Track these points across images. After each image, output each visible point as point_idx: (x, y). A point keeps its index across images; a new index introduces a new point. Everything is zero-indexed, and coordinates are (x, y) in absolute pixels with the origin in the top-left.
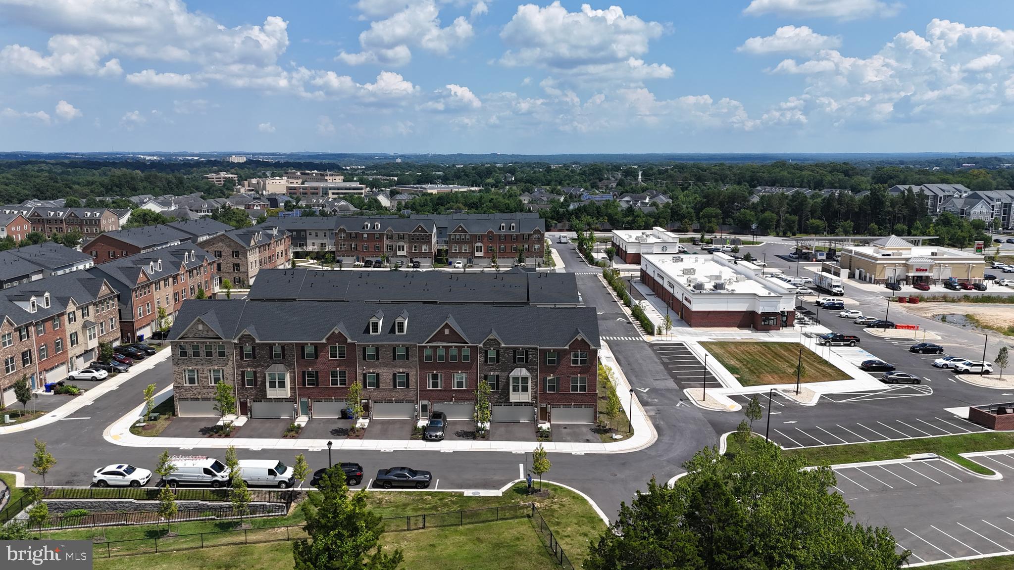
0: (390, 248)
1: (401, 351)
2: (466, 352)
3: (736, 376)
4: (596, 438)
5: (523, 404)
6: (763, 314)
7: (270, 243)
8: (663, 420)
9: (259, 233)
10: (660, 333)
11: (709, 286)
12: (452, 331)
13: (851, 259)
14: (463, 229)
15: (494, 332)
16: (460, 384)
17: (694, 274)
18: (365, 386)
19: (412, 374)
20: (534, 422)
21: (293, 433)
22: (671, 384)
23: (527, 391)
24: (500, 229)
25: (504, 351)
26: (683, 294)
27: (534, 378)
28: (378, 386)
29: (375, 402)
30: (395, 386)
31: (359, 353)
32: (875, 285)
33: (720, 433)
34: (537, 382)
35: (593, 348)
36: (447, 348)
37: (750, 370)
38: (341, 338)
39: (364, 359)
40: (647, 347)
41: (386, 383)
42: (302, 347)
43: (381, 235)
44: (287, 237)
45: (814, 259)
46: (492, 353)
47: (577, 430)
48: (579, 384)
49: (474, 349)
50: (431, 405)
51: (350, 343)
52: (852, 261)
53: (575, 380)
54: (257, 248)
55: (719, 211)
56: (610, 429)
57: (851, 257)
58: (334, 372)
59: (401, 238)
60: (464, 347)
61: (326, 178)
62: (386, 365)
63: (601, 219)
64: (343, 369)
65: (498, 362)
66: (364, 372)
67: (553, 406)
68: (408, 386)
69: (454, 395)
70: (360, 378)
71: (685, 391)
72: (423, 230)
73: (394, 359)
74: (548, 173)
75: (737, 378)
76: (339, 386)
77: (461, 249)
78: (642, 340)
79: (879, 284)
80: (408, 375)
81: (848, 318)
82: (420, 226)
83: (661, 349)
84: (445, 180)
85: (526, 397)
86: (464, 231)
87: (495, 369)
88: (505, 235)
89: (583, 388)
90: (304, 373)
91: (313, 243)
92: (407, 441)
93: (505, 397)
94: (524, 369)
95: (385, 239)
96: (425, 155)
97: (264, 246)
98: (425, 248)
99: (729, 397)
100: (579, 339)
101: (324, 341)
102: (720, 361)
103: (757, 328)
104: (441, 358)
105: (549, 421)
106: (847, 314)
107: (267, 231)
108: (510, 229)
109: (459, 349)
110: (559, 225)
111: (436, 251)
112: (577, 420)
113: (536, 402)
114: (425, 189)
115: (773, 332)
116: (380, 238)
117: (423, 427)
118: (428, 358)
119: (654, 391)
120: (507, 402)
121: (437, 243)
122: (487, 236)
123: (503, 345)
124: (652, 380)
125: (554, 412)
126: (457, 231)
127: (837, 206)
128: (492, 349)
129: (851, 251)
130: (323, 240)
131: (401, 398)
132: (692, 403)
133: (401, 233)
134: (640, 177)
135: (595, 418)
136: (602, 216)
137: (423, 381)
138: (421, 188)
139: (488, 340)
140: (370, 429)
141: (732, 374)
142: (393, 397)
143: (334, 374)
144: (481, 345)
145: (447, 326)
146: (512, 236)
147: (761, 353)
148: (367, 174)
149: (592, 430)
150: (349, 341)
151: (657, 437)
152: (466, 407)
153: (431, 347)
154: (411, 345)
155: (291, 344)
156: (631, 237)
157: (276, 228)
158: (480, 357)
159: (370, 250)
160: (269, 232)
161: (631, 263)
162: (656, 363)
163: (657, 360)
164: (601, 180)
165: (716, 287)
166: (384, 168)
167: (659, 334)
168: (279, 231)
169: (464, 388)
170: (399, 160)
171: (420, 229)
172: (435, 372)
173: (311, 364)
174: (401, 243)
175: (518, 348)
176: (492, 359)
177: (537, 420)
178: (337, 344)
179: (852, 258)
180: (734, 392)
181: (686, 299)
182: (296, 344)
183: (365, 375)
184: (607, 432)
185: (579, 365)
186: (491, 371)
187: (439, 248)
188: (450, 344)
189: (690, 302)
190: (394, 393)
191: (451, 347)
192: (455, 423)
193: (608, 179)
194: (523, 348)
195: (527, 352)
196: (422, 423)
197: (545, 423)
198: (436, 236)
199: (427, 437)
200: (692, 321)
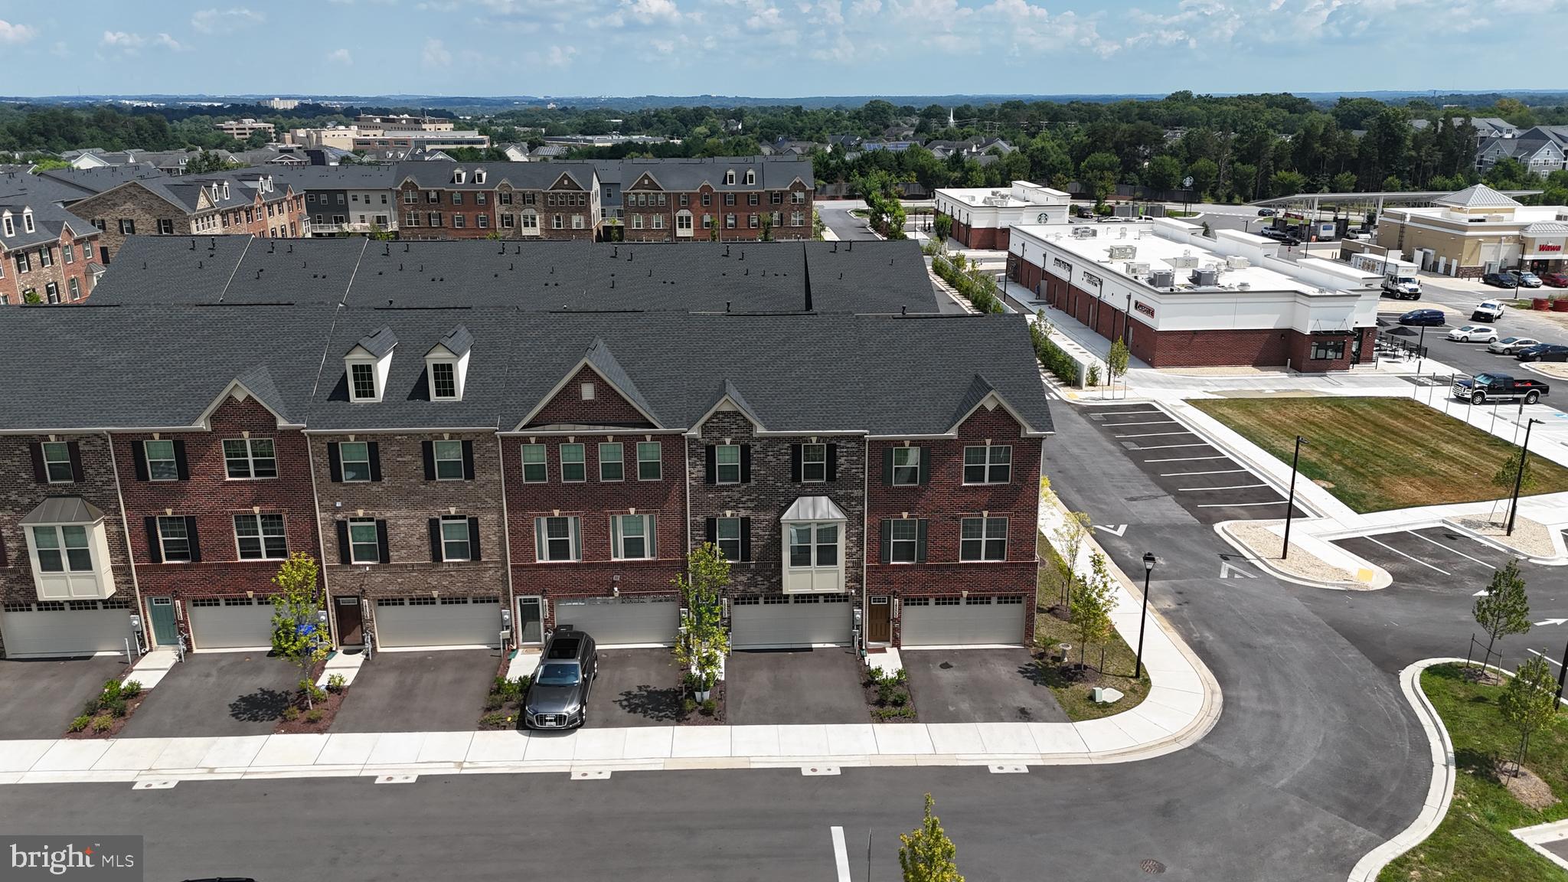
0: (508, 221)
1: (449, 453)
2: (650, 452)
3: (1324, 484)
4: (1047, 704)
5: (821, 599)
6: (1315, 334)
7: (252, 208)
8: (1210, 627)
9: (220, 185)
10: (1093, 382)
11: (1182, 278)
12: (604, 390)
13: (1402, 232)
14: (651, 182)
15: (733, 392)
16: (634, 546)
17: (1134, 257)
18: (345, 559)
19: (487, 522)
20: (852, 650)
21: (103, 719)
22: (1171, 510)
23: (833, 561)
24: (725, 182)
25: (765, 451)
26: (1129, 297)
27: (855, 521)
28: (385, 558)
29: (382, 602)
30: (437, 557)
31: (316, 462)
32: (1459, 280)
33: (1391, 665)
34: (860, 536)
35: (1031, 432)
36: (592, 442)
37: (1346, 467)
38: (256, 416)
39: (336, 477)
40: (1075, 415)
41: (409, 547)
42: (135, 445)
43: (489, 195)
44: (294, 198)
45: (1314, 237)
46: (728, 456)
47: (983, 673)
48: (984, 539)
49: (673, 443)
50: (551, 607)
51: (285, 432)
52: (1405, 235)
53: (973, 528)
54: (218, 217)
55: (1116, 159)
56: (1078, 666)
57: (1403, 226)
58: (246, 517)
59: (529, 200)
60: (642, 437)
61: (424, 126)
62: (406, 497)
63: (905, 177)
64: (270, 509)
65: (746, 479)
66: (339, 517)
67: (909, 601)
68: (476, 556)
69: (617, 578)
70: (326, 536)
71: (1218, 527)
72: (573, 185)
73: (429, 475)
74: (797, 116)
75: (1329, 490)
76: (264, 559)
77: (648, 222)
78: (1056, 398)
79: (1469, 277)
80: (474, 524)
81: (1468, 341)
82: (565, 177)
83: (1108, 420)
84: (625, 129)
85: (830, 580)
86: (653, 186)
87: (738, 501)
88: (736, 195)
89: (995, 549)
90: (150, 523)
91: (362, 217)
92: (471, 733)
93: (768, 579)
94: (824, 501)
95: (496, 202)
96: (595, 99)
97: (236, 212)
98: (577, 220)
99: (1340, 543)
100: (990, 406)
101: (202, 425)
102: (1263, 447)
103: (1299, 367)
104: (573, 471)
105: (897, 644)
106: (1466, 334)
107: (246, 183)
108: (745, 182)
109: (629, 442)
110: (830, 188)
111: (601, 229)
112: (974, 639)
113: (859, 591)
114: (592, 141)
115: (1333, 375)
116: (488, 203)
117: (523, 680)
118: (534, 471)
119: (1137, 530)
120: (776, 596)
121: (603, 215)
122: (699, 196)
123: (760, 430)
124: (1123, 500)
125: (911, 617)
126: (640, 185)
127: (1321, 149)
128: (728, 441)
129: (1403, 217)
130: (381, 210)
131: (458, 589)
132: (1252, 565)
133: (528, 190)
134: (951, 120)
135: (1029, 630)
136: (906, 171)
137: (523, 540)
138: (585, 141)
139: (717, 413)
140: (359, 690)
141: (1312, 480)
142: (435, 588)
143: (246, 522)
144: (695, 432)
145: (587, 374)
146: (748, 195)
147: (1339, 422)
148: (497, 125)
149: (1024, 672)
150: (282, 423)
151: (1218, 688)
152: (657, 611)
153: (540, 440)
154: (478, 434)
155: (97, 435)
156: (973, 198)
157: (266, 178)
158: (693, 465)
159: (469, 225)
160: (251, 185)
161: (978, 248)
162: (1111, 453)
163: (1112, 447)
164: (887, 127)
165: (1197, 279)
166: (526, 115)
167: (1091, 385)
168: (276, 185)
169: (647, 558)
170: (551, 106)
171: (566, 182)
172: (556, 513)
173: (170, 494)
174: (530, 212)
175: (805, 439)
176: (728, 472)
177: (861, 642)
178: (246, 434)
179: (1406, 230)
180: (1341, 529)
181: (1138, 305)
182: (114, 435)
183: (341, 527)
184: (1071, 679)
185: (986, 482)
186: (725, 506)
187: (607, 223)
188: (600, 430)
189: (1150, 312)
190: (436, 577)
191: (603, 438)
192: (622, 657)
193: (898, 125)
194: (820, 438)
195: (832, 449)
196: (525, 664)
197: (883, 650)
198: (599, 199)
199: (531, 722)
200: (1157, 353)
